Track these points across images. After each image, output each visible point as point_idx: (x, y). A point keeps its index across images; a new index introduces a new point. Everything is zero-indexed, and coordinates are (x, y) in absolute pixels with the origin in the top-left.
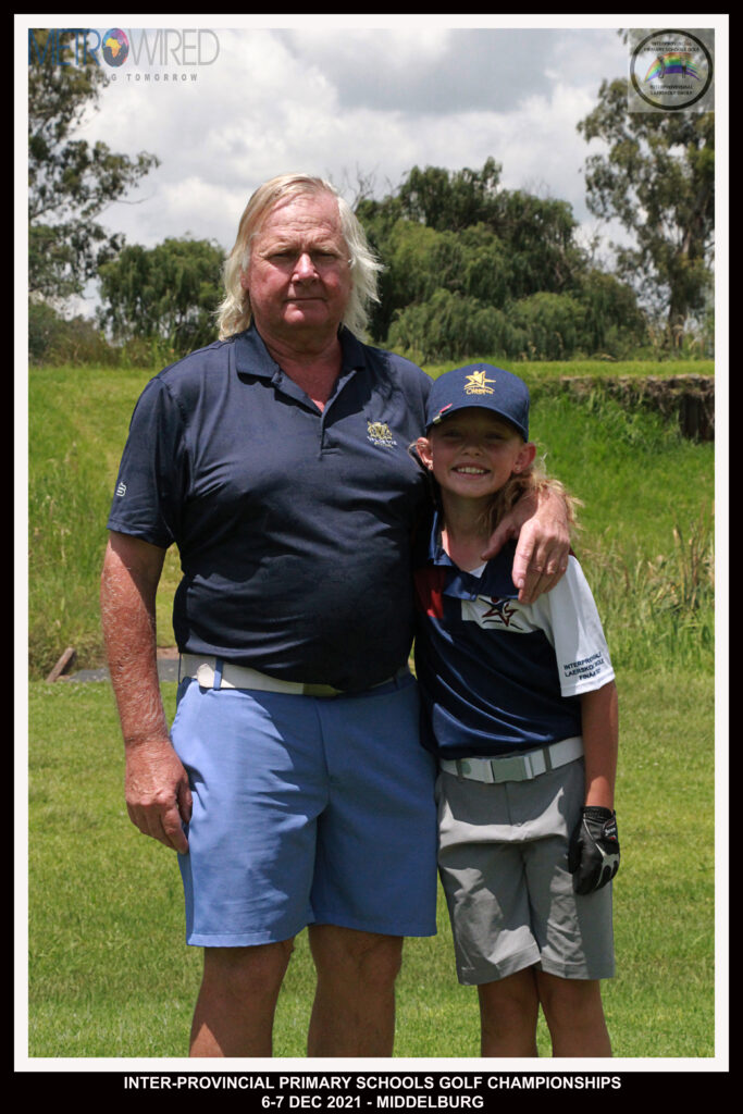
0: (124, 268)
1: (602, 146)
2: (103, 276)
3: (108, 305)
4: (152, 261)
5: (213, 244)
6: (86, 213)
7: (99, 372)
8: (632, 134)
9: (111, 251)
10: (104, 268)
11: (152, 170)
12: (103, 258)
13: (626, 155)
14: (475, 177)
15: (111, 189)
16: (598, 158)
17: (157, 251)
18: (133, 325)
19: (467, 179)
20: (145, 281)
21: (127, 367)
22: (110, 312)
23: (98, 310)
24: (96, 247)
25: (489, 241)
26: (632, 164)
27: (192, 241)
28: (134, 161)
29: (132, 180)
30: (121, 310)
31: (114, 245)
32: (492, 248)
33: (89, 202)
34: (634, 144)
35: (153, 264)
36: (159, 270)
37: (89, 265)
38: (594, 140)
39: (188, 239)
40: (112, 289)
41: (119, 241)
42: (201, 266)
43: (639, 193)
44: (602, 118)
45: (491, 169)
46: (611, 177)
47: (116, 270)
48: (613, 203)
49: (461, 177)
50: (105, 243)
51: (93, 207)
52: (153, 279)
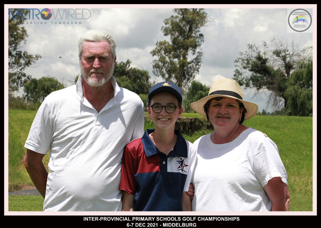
0: (31, 84)
1: (157, 58)
2: (25, 86)
3: (26, 94)
4: (38, 82)
5: (55, 79)
6: (21, 70)
7: (20, 111)
8: (164, 55)
9: (27, 79)
10: (25, 84)
11: (39, 59)
12: (25, 81)
13: (162, 60)
14: (124, 64)
15: (28, 64)
16: (156, 61)
17: (40, 80)
18: (33, 99)
19: (122, 65)
20: (36, 88)
21: (28, 110)
22: (26, 96)
23: (23, 95)
24: (23, 79)
25: (127, 80)
26: (164, 62)
27: (50, 78)
28: (35, 57)
29: (34, 61)
30: (29, 95)
31: (28, 78)
32: (128, 82)
33: (22, 67)
34: (165, 58)
35: (39, 83)
36: (40, 85)
37: (21, 83)
38: (155, 56)
39: (48, 77)
40: (27, 90)
41: (30, 77)
42: (51, 84)
43: (166, 70)
44: (157, 51)
45: (128, 62)
46: (159, 66)
47: (28, 85)
48: (160, 72)
49: (120, 64)
50: (26, 78)
51: (23, 68)
52: (38, 87)
